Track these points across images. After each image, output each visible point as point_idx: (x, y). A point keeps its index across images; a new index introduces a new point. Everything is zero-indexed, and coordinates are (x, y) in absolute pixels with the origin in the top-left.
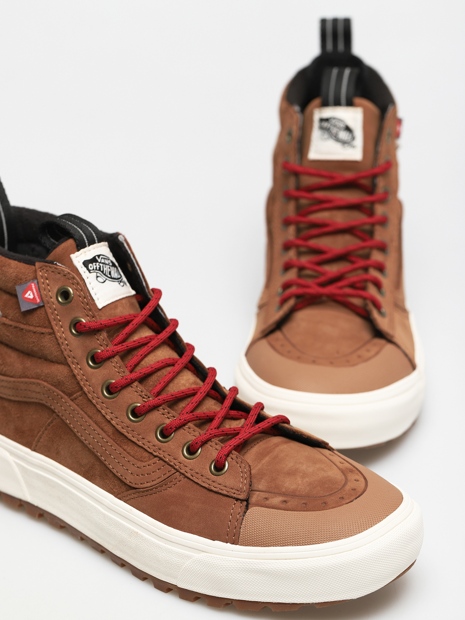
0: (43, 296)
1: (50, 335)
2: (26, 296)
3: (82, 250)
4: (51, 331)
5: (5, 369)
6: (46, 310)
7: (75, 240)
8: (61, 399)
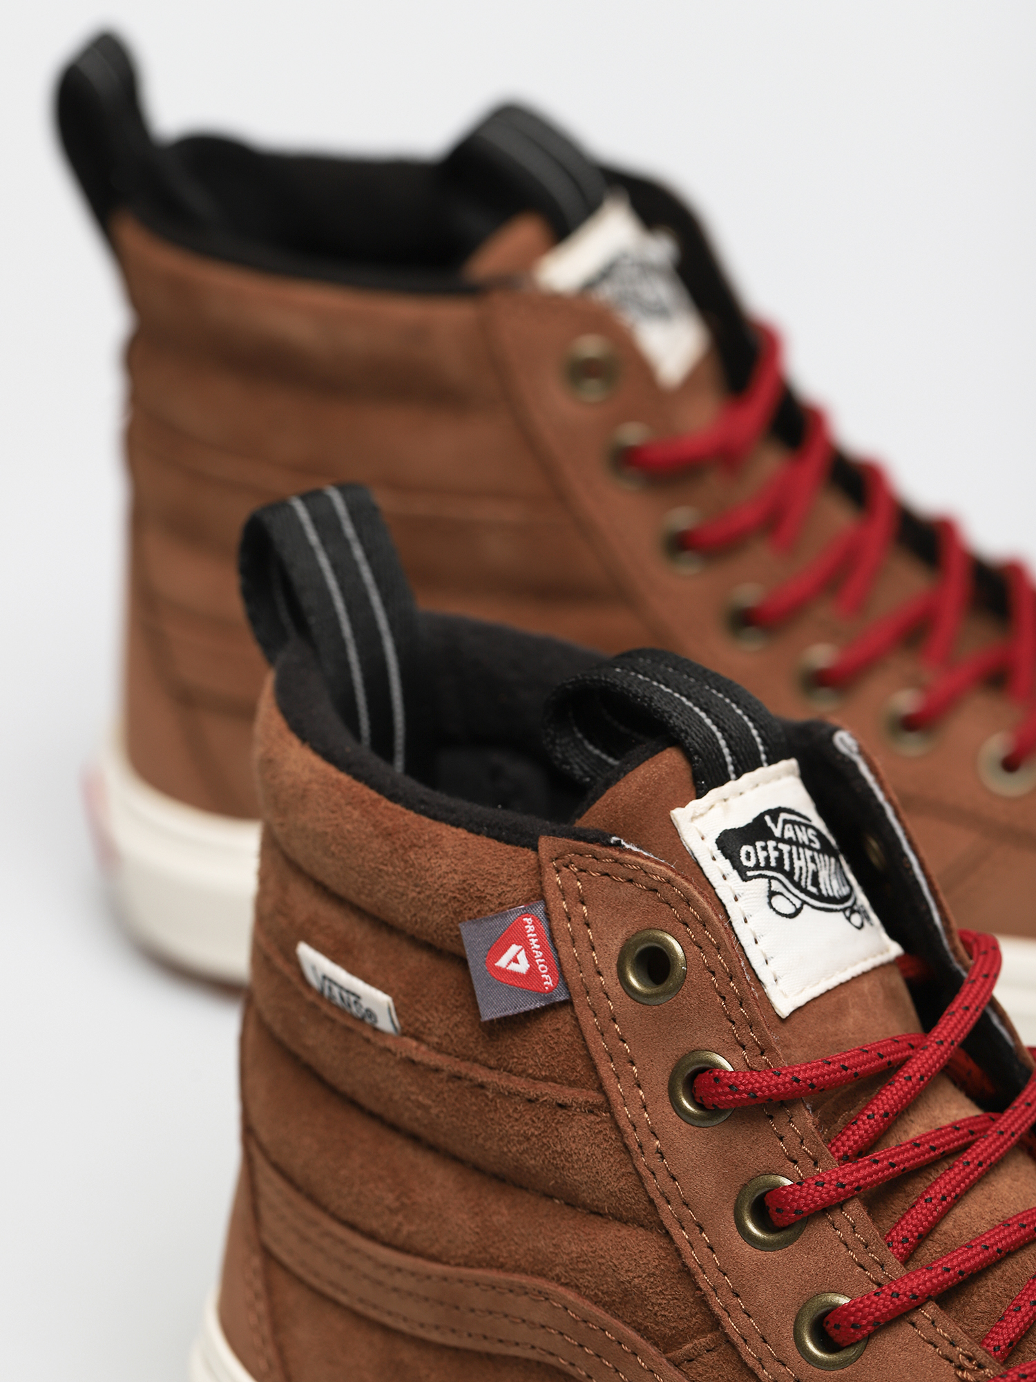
0: (568, 966)
1: (591, 1112)
2: (502, 962)
3: (714, 794)
4: (595, 1097)
5: (406, 1229)
6: (577, 1019)
7: (688, 754)
8: (632, 1358)
